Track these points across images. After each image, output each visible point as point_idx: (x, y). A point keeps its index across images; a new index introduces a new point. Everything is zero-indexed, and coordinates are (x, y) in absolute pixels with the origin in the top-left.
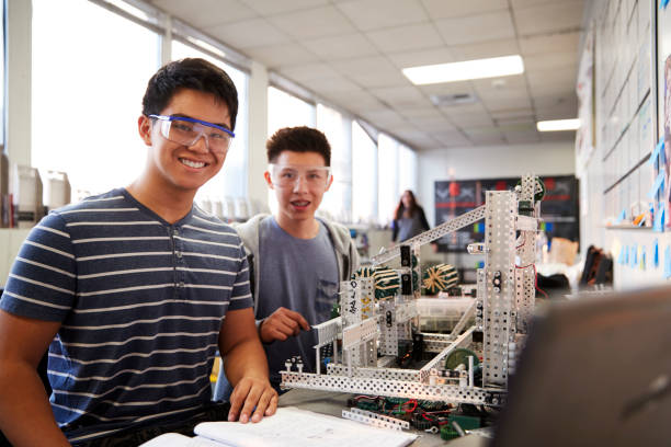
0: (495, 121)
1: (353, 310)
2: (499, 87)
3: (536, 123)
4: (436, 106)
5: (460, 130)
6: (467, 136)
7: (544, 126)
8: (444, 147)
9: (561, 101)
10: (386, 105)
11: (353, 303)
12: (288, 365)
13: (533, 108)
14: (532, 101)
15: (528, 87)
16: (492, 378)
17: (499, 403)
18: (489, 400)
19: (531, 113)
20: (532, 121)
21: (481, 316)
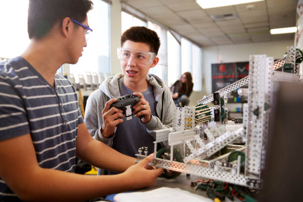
0: (246, 29)
1: (180, 124)
2: (250, 9)
3: (270, 30)
4: (214, 21)
5: (226, 35)
6: (229, 38)
7: (274, 32)
8: (217, 45)
9: (285, 16)
10: (186, 21)
11: (180, 120)
12: (140, 151)
13: (269, 22)
14: (269, 17)
15: (267, 8)
16: (251, 171)
17: (254, 186)
18: (248, 183)
19: (267, 24)
20: (268, 28)
21: (245, 133)
